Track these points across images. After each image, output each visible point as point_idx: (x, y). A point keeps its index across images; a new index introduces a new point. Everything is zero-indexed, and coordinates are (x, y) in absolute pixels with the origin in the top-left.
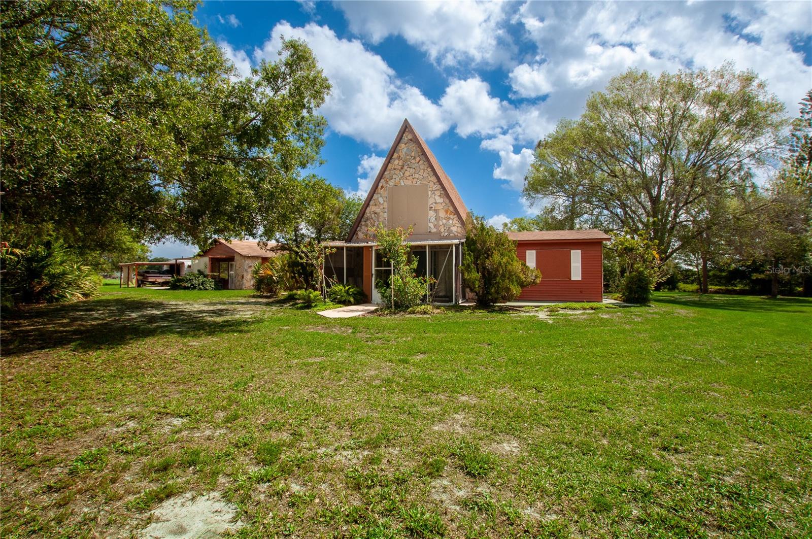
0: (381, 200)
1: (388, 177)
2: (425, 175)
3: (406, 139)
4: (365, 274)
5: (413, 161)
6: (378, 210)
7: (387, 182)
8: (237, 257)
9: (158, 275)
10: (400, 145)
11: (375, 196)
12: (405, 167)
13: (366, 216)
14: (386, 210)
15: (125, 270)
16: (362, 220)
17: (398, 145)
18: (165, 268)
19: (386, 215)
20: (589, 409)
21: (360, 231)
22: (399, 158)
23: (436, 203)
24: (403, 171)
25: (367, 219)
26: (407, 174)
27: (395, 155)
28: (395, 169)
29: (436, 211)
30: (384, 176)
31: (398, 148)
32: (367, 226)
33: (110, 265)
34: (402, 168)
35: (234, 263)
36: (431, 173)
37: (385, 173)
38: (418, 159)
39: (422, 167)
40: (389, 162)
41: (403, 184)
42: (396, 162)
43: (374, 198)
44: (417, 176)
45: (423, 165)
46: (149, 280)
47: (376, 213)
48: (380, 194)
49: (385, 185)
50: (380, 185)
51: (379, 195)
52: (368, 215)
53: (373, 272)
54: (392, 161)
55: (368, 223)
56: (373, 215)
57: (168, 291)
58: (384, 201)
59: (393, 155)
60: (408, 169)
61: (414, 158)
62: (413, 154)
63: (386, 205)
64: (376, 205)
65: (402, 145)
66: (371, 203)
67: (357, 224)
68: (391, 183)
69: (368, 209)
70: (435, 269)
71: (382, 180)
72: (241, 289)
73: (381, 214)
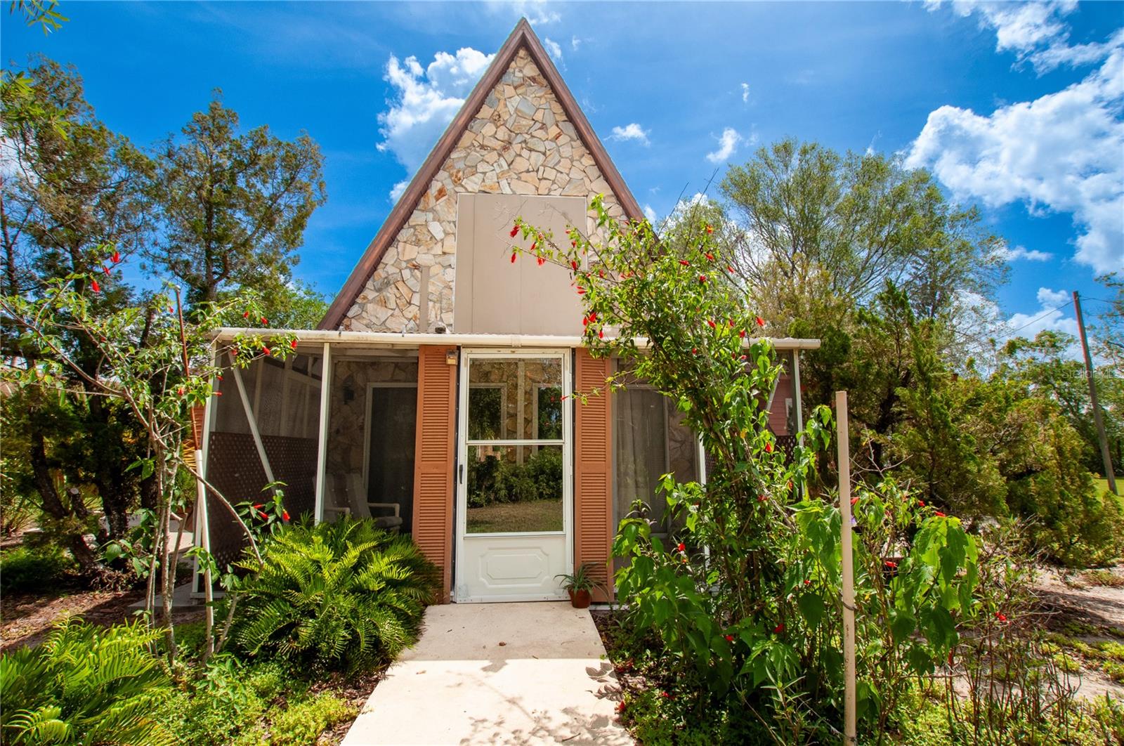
0: (436, 229)
1: (461, 165)
2: (576, 174)
3: (518, 74)
4: (422, 467)
5: (540, 133)
6: (424, 259)
7: (457, 181)
10: (499, 87)
11: (418, 217)
12: (516, 147)
13: (381, 273)
14: (453, 260)
16: (370, 284)
17: (493, 86)
19: (451, 275)
21: (356, 317)
22: (496, 120)
24: (509, 155)
25: (387, 283)
26: (521, 164)
27: (486, 112)
28: (483, 147)
30: (448, 162)
31: (494, 95)
32: (384, 303)
34: (505, 148)
36: (594, 172)
37: (454, 155)
38: (553, 131)
39: (566, 151)
40: (465, 127)
41: (507, 190)
42: (489, 129)
43: (412, 221)
44: (551, 174)
45: (569, 147)
47: (416, 267)
48: (433, 210)
49: (449, 187)
50: (435, 186)
51: (430, 216)
52: (391, 270)
53: (463, 459)
54: (475, 125)
55: (390, 293)
56: (406, 273)
58: (447, 234)
59: (477, 111)
60: (525, 153)
61: (543, 127)
62: (539, 116)
63: (451, 244)
64: (418, 243)
65: (505, 89)
66: (404, 235)
67: (350, 294)
68: (473, 184)
69: (392, 252)
71: (442, 175)
73: (435, 270)
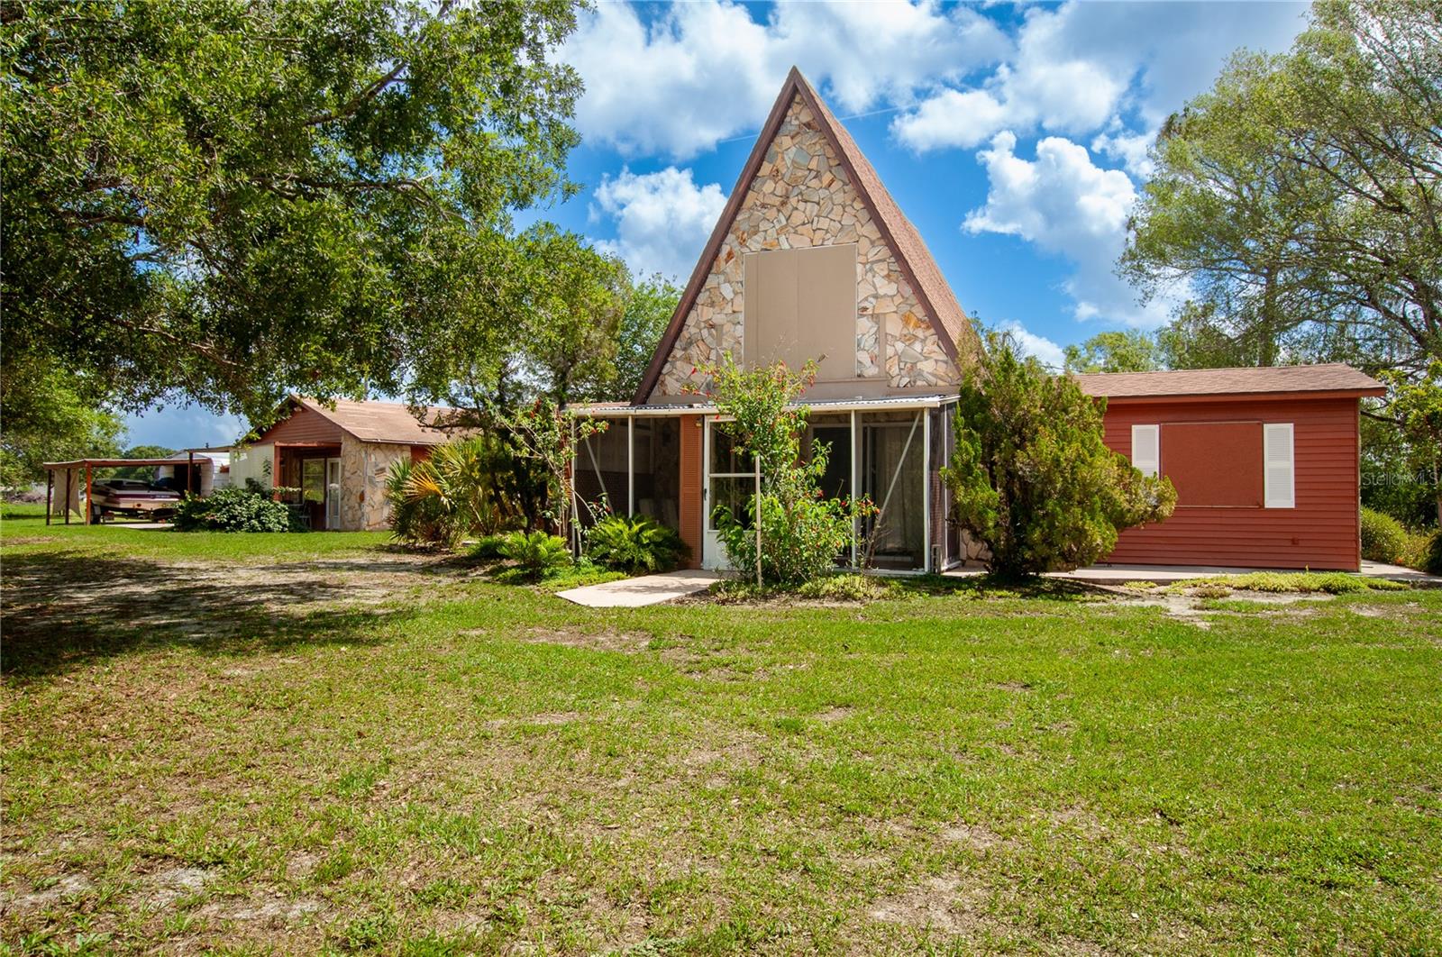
0: (727, 291)
1: (745, 226)
2: (847, 221)
3: (795, 122)
4: (684, 489)
5: (814, 183)
6: (718, 319)
7: (743, 243)
8: (347, 447)
9: (145, 492)
10: (777, 140)
11: (711, 281)
12: (793, 201)
13: (685, 334)
14: (741, 317)
15: (60, 479)
16: (677, 345)
17: (772, 140)
18: (164, 473)
19: (740, 330)
20: (1325, 877)
21: (670, 373)
22: (776, 174)
23: (876, 297)
24: (787, 210)
25: (690, 343)
26: (798, 218)
27: (766, 168)
28: (764, 206)
29: (876, 318)
30: (735, 224)
31: (774, 148)
32: (688, 360)
33: (20, 466)
34: (783, 204)
35: (339, 460)
36: (864, 215)
37: (739, 218)
38: (827, 177)
39: (839, 198)
40: (748, 188)
41: (786, 246)
42: (769, 186)
43: (708, 284)
44: (824, 223)
45: (841, 193)
46: (122, 506)
47: (712, 326)
48: (723, 273)
49: (737, 249)
50: (725, 249)
51: (722, 278)
52: (693, 330)
53: (707, 485)
54: (756, 184)
55: (694, 351)
56: (705, 332)
57: (169, 534)
58: (736, 293)
59: (758, 169)
60: (801, 206)
61: (818, 176)
62: (813, 165)
63: (740, 304)
64: (712, 304)
65: (784, 141)
66: (702, 298)
67: (662, 357)
68: (755, 244)
69: (693, 314)
70: (874, 476)
71: (730, 237)
72: (357, 530)
73: (727, 327)
